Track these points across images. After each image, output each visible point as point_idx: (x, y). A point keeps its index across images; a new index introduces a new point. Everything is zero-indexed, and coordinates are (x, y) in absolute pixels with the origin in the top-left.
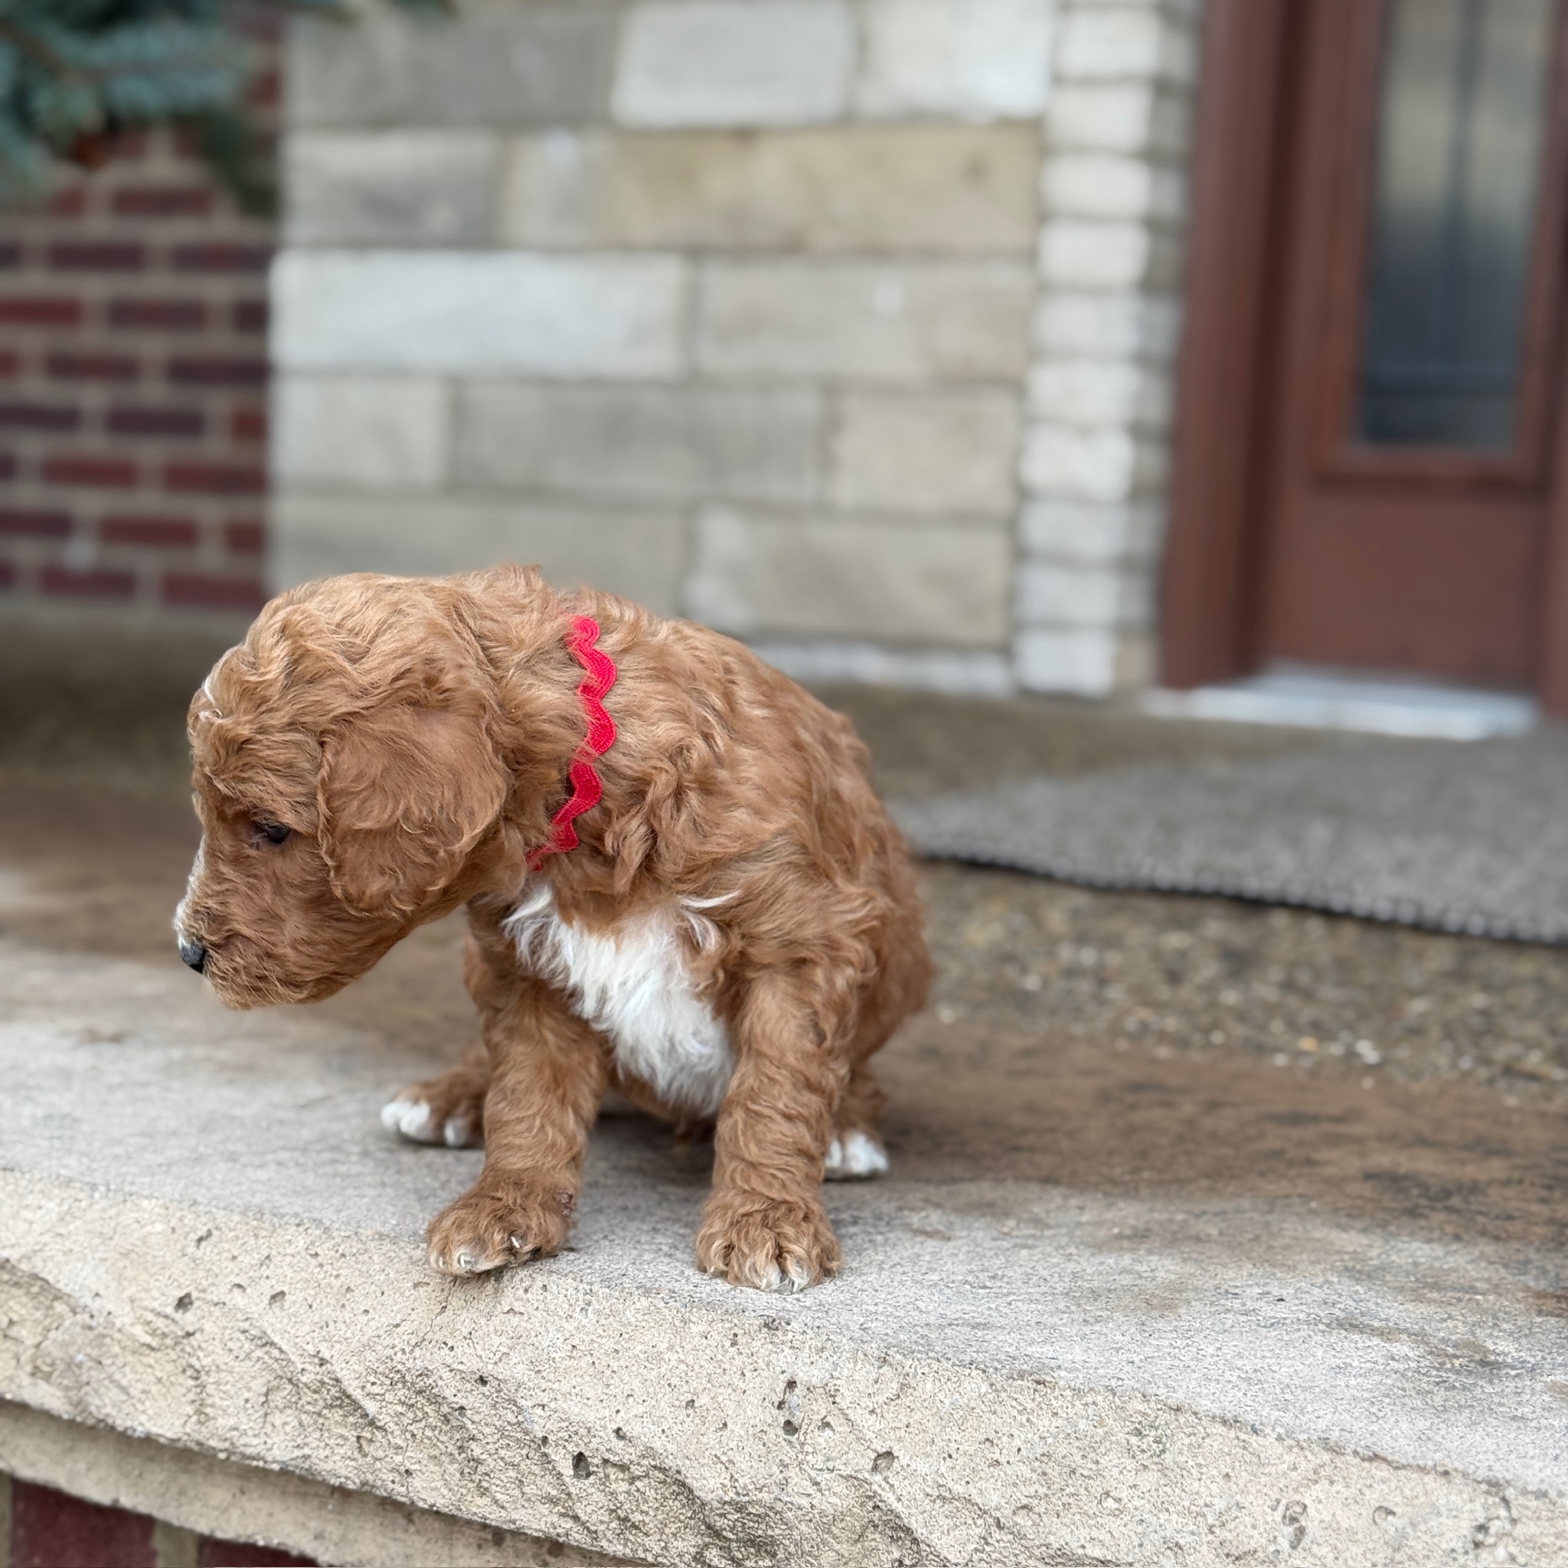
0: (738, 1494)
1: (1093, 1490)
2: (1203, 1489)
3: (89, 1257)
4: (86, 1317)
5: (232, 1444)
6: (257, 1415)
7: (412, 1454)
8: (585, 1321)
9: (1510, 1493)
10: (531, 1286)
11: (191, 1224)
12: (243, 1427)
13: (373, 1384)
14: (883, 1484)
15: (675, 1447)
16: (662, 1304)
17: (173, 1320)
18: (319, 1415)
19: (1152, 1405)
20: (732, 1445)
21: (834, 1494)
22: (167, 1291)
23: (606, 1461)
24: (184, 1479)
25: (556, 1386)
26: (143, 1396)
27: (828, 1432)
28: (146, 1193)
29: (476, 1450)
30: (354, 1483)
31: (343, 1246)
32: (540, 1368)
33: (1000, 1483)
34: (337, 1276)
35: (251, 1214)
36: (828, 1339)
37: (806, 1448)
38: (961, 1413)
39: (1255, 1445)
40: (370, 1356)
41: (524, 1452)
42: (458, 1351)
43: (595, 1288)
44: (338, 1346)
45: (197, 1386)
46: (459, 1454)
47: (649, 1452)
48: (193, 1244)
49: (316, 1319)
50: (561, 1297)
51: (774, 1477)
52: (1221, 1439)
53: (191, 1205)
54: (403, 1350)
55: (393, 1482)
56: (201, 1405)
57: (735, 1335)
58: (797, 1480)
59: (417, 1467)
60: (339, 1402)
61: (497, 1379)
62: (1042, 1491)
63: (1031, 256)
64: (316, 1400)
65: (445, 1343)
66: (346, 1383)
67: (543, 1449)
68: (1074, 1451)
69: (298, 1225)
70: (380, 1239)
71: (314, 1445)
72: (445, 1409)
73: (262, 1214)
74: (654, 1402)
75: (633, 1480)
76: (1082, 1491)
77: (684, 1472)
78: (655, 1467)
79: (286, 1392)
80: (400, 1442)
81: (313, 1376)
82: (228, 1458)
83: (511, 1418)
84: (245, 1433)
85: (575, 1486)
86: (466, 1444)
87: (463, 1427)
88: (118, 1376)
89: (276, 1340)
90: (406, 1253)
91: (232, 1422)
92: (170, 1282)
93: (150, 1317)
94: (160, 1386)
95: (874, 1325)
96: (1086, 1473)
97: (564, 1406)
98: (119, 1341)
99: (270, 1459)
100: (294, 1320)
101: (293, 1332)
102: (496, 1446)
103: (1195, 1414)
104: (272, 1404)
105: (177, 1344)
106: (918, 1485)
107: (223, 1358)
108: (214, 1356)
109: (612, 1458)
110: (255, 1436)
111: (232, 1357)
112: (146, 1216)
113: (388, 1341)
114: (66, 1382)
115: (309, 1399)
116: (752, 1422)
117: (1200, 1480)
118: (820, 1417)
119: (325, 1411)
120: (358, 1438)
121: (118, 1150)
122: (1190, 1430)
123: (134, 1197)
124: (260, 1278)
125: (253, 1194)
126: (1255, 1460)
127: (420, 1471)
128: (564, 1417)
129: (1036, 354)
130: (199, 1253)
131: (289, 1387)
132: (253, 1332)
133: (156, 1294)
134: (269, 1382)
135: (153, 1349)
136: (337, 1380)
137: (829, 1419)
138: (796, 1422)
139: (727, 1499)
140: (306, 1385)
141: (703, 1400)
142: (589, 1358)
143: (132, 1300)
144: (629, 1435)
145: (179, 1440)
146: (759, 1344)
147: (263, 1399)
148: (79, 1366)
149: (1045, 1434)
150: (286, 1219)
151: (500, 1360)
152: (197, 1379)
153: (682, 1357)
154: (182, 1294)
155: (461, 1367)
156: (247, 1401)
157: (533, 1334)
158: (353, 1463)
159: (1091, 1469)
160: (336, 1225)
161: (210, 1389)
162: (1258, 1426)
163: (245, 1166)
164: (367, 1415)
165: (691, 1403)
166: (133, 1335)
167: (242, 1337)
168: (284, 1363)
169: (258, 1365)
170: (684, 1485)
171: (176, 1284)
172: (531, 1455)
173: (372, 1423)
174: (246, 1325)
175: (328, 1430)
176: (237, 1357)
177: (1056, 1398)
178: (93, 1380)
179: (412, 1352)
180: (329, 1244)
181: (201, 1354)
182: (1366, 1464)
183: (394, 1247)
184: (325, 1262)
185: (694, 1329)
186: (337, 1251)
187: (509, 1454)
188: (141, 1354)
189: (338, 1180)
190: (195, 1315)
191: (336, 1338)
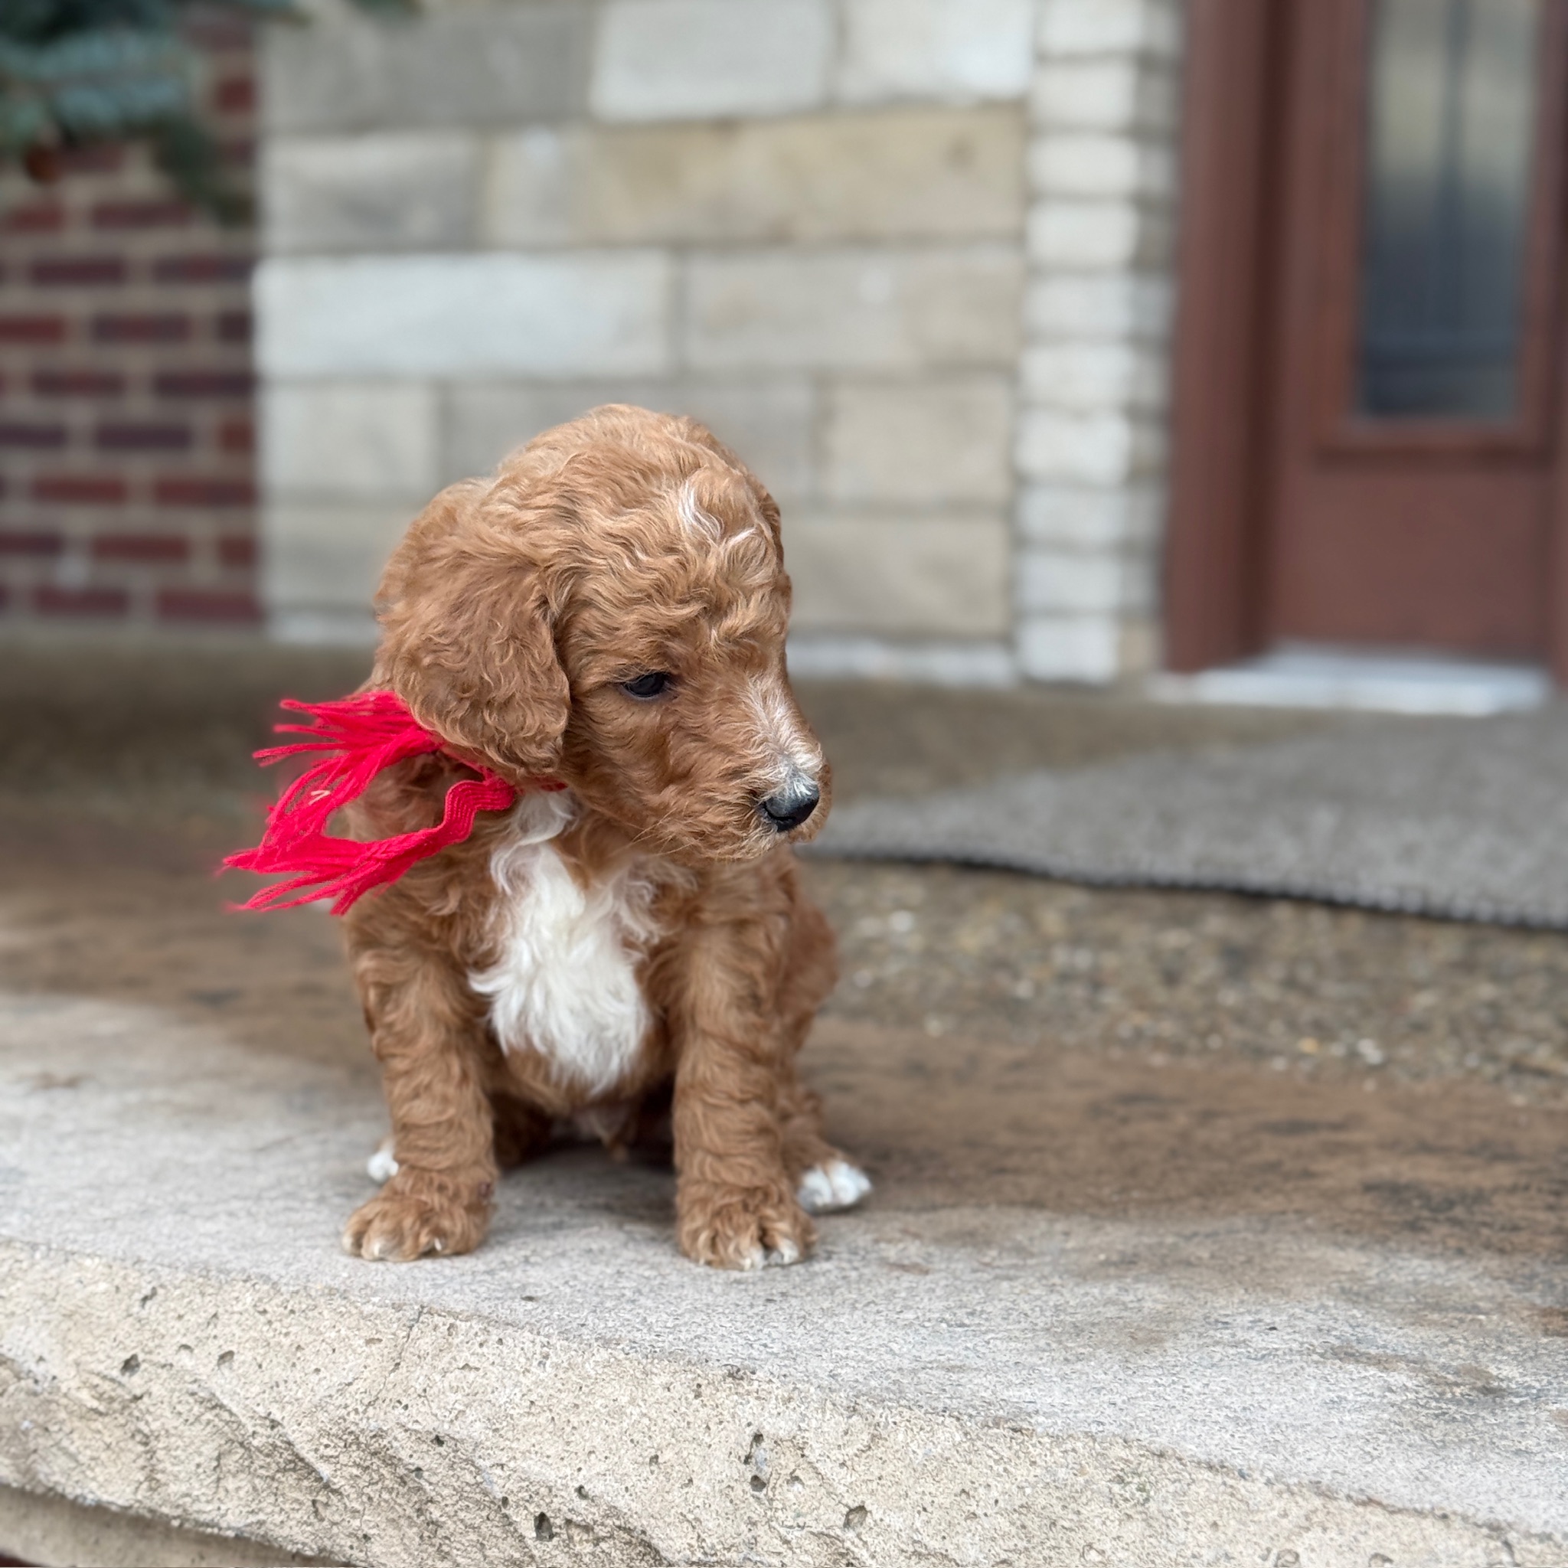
0: (705, 1554)
1: (1074, 1543)
2: (1190, 1540)
3: (32, 1319)
4: (30, 1382)
5: (185, 1510)
6: (209, 1480)
7: (369, 1518)
8: (543, 1376)
9: (1512, 1536)
10: (486, 1341)
11: (136, 1282)
12: (195, 1493)
13: (327, 1446)
14: (856, 1541)
15: (639, 1506)
16: (622, 1356)
17: (120, 1384)
18: (273, 1479)
19: (1135, 1451)
20: (698, 1502)
21: (806, 1551)
22: (112, 1354)
23: (569, 1522)
24: (141, 1545)
25: (515, 1445)
26: (93, 1464)
27: (797, 1486)
28: (89, 1251)
29: (435, 1513)
30: (312, 1549)
31: (291, 1302)
32: (498, 1426)
33: (977, 1538)
34: (287, 1334)
35: (196, 1271)
36: (795, 1388)
37: (775, 1504)
38: (935, 1464)
39: (1243, 1491)
40: (322, 1416)
41: (484, 1514)
42: (413, 1410)
43: (553, 1341)
44: (289, 1408)
45: (147, 1452)
46: (418, 1517)
47: (613, 1511)
48: (138, 1304)
49: (266, 1380)
50: (518, 1350)
51: (742, 1536)
52: (1207, 1485)
53: (135, 1263)
54: (356, 1411)
55: (351, 1547)
56: (152, 1471)
57: (699, 1386)
58: (766, 1538)
59: (374, 1531)
60: (292, 1465)
61: (453, 1439)
62: (1021, 1545)
63: (1019, 239)
64: (269, 1464)
65: (399, 1402)
66: (298, 1447)
67: (504, 1511)
68: (1054, 1501)
69: (245, 1281)
70: (330, 1294)
71: (269, 1510)
72: (401, 1471)
73: (208, 1271)
74: (616, 1459)
75: (597, 1541)
76: (1064, 1544)
77: (649, 1532)
78: (619, 1527)
79: (238, 1456)
80: (357, 1506)
81: (264, 1440)
82: (181, 1525)
83: (469, 1478)
84: (197, 1499)
85: (538, 1549)
86: (423, 1507)
87: (420, 1489)
88: (65, 1443)
89: (225, 1402)
90: (356, 1308)
91: (184, 1488)
92: (115, 1344)
93: (96, 1380)
94: (109, 1452)
95: (843, 1372)
96: (1067, 1524)
97: (524, 1465)
98: (66, 1407)
99: (224, 1525)
100: (243, 1380)
101: (242, 1393)
102: (456, 1508)
103: (1180, 1459)
104: (224, 1469)
105: (124, 1408)
106: (892, 1542)
107: (172, 1422)
108: (162, 1420)
109: (575, 1518)
110: (208, 1502)
111: (181, 1420)
112: (89, 1275)
113: (340, 1401)
114: (13, 1450)
115: (262, 1463)
116: (719, 1478)
117: (1186, 1529)
118: (789, 1472)
119: (279, 1475)
120: (314, 1502)
121: (63, 1205)
122: (1175, 1476)
123: (76, 1257)
124: (208, 1338)
125: (200, 1248)
126: (1244, 1507)
127: (379, 1535)
128: (523, 1477)
129: (1029, 337)
130: (144, 1313)
131: (241, 1451)
132: (202, 1394)
133: (102, 1357)
134: (220, 1446)
135: (101, 1414)
136: (289, 1443)
137: (798, 1473)
138: (763, 1477)
139: (694, 1559)
140: (258, 1449)
141: (666, 1456)
142: (548, 1414)
143: (77, 1364)
144: (591, 1494)
145: (131, 1507)
146: (724, 1395)
147: (215, 1464)
148: (26, 1433)
149: (1024, 1484)
150: (233, 1275)
151: (456, 1418)
152: (146, 1444)
153: (645, 1411)
154: (127, 1356)
155: (416, 1427)
156: (198, 1466)
157: (489, 1390)
158: (309, 1528)
159: (1071, 1520)
160: (284, 1281)
161: (160, 1454)
162: (1245, 1471)
163: (194, 1217)
164: (321, 1479)
165: (655, 1459)
166: (80, 1400)
167: (191, 1400)
168: (235, 1426)
169: (209, 1429)
170: (649, 1546)
171: (121, 1346)
172: (492, 1516)
173: (327, 1486)
174: (194, 1387)
175: (283, 1495)
176: (187, 1420)
177: (1034, 1446)
178: (41, 1447)
179: (365, 1412)
180: (278, 1300)
181: (149, 1418)
182: (1360, 1509)
183: (344, 1302)
184: (273, 1319)
185: (657, 1381)
186: (286, 1308)
187: (469, 1516)
188: (89, 1420)
189: (290, 1230)
190: (142, 1378)
191: (286, 1399)
